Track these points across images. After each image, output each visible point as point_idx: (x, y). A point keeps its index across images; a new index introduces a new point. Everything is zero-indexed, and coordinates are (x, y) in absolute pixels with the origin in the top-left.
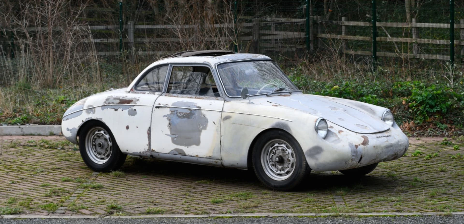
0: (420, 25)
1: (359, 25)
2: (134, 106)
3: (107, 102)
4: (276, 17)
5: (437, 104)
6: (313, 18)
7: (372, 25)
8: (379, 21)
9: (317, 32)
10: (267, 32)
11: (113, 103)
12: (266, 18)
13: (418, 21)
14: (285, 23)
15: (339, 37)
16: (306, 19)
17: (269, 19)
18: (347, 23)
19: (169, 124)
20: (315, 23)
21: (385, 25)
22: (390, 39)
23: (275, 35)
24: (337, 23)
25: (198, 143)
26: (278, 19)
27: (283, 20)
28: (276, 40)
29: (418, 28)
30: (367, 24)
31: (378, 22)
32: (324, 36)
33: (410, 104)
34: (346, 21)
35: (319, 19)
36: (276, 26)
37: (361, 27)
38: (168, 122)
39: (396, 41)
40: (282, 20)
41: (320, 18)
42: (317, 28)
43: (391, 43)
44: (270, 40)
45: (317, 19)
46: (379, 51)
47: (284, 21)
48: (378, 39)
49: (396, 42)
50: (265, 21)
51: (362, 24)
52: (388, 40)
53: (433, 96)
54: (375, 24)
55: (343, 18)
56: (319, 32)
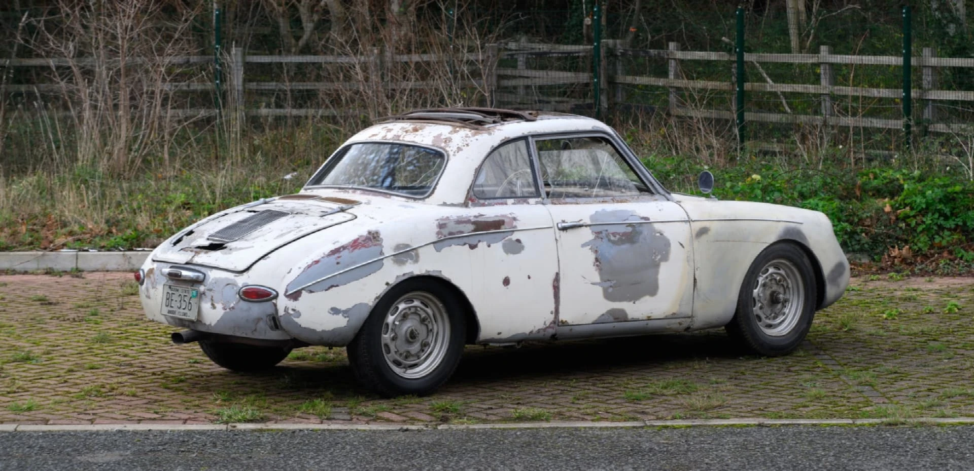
0: (839, 59)
1: (706, 58)
2: (513, 231)
3: (445, 232)
4: (530, 41)
5: (955, 211)
6: (607, 45)
7: (734, 58)
8: (750, 51)
9: (616, 73)
10: (509, 72)
11: (462, 232)
12: (507, 44)
13: (834, 51)
14: (550, 53)
15: (661, 82)
16: (592, 47)
17: (512, 45)
18: (679, 55)
19: (597, 260)
20: (611, 53)
21: (761, 60)
22: (770, 85)
23: (528, 77)
24: (659, 53)
25: (653, 290)
26: (533, 45)
27: (544, 47)
28: (527, 87)
29: (832, 65)
30: (723, 56)
31: (747, 52)
32: (629, 79)
33: (899, 211)
34: (677, 50)
35: (619, 46)
36: (527, 58)
37: (709, 63)
38: (592, 257)
39: (784, 90)
40: (541, 47)
41: (621, 45)
42: (614, 65)
43: (774, 94)
44: (515, 88)
45: (615, 45)
46: (750, 110)
47: (545, 50)
48: (747, 86)
49: (784, 93)
50: (506, 49)
51: (713, 56)
52: (769, 89)
53: (945, 196)
54: (741, 57)
55: (672, 45)
56: (619, 72)
